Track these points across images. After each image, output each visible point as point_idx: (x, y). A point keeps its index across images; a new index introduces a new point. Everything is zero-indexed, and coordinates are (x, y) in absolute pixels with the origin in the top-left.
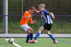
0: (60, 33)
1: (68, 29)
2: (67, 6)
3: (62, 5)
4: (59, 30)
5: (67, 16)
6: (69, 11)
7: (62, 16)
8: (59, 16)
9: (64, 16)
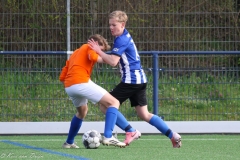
0: (26, 116)
1: (55, 102)
2: (50, 15)
3: (32, 14)
4: (25, 107)
5: (51, 54)
6: (59, 34)
7: (36, 55)
8: (25, 55)
9: (40, 55)
